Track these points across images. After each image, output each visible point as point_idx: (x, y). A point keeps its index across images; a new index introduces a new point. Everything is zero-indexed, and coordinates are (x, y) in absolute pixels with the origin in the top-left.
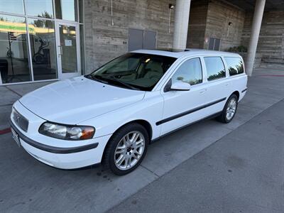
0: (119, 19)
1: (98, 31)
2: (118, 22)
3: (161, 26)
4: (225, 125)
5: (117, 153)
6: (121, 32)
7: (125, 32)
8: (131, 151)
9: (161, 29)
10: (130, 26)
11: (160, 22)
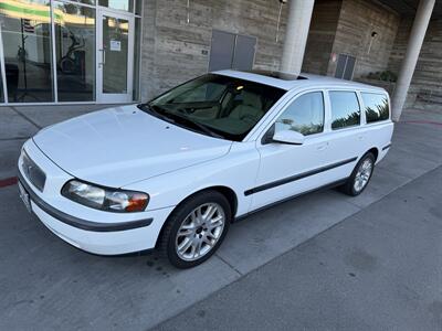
0: (199, 14)
1: (164, 30)
2: (197, 19)
3: (265, 30)
4: (351, 199)
5: (180, 234)
6: (200, 35)
7: (206, 34)
8: (203, 233)
9: (264, 34)
10: (216, 26)
11: (263, 23)
